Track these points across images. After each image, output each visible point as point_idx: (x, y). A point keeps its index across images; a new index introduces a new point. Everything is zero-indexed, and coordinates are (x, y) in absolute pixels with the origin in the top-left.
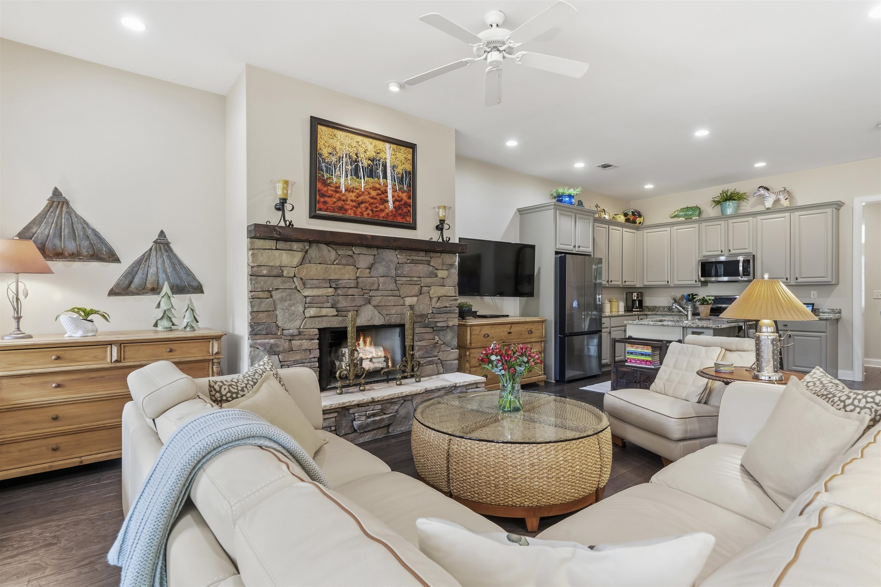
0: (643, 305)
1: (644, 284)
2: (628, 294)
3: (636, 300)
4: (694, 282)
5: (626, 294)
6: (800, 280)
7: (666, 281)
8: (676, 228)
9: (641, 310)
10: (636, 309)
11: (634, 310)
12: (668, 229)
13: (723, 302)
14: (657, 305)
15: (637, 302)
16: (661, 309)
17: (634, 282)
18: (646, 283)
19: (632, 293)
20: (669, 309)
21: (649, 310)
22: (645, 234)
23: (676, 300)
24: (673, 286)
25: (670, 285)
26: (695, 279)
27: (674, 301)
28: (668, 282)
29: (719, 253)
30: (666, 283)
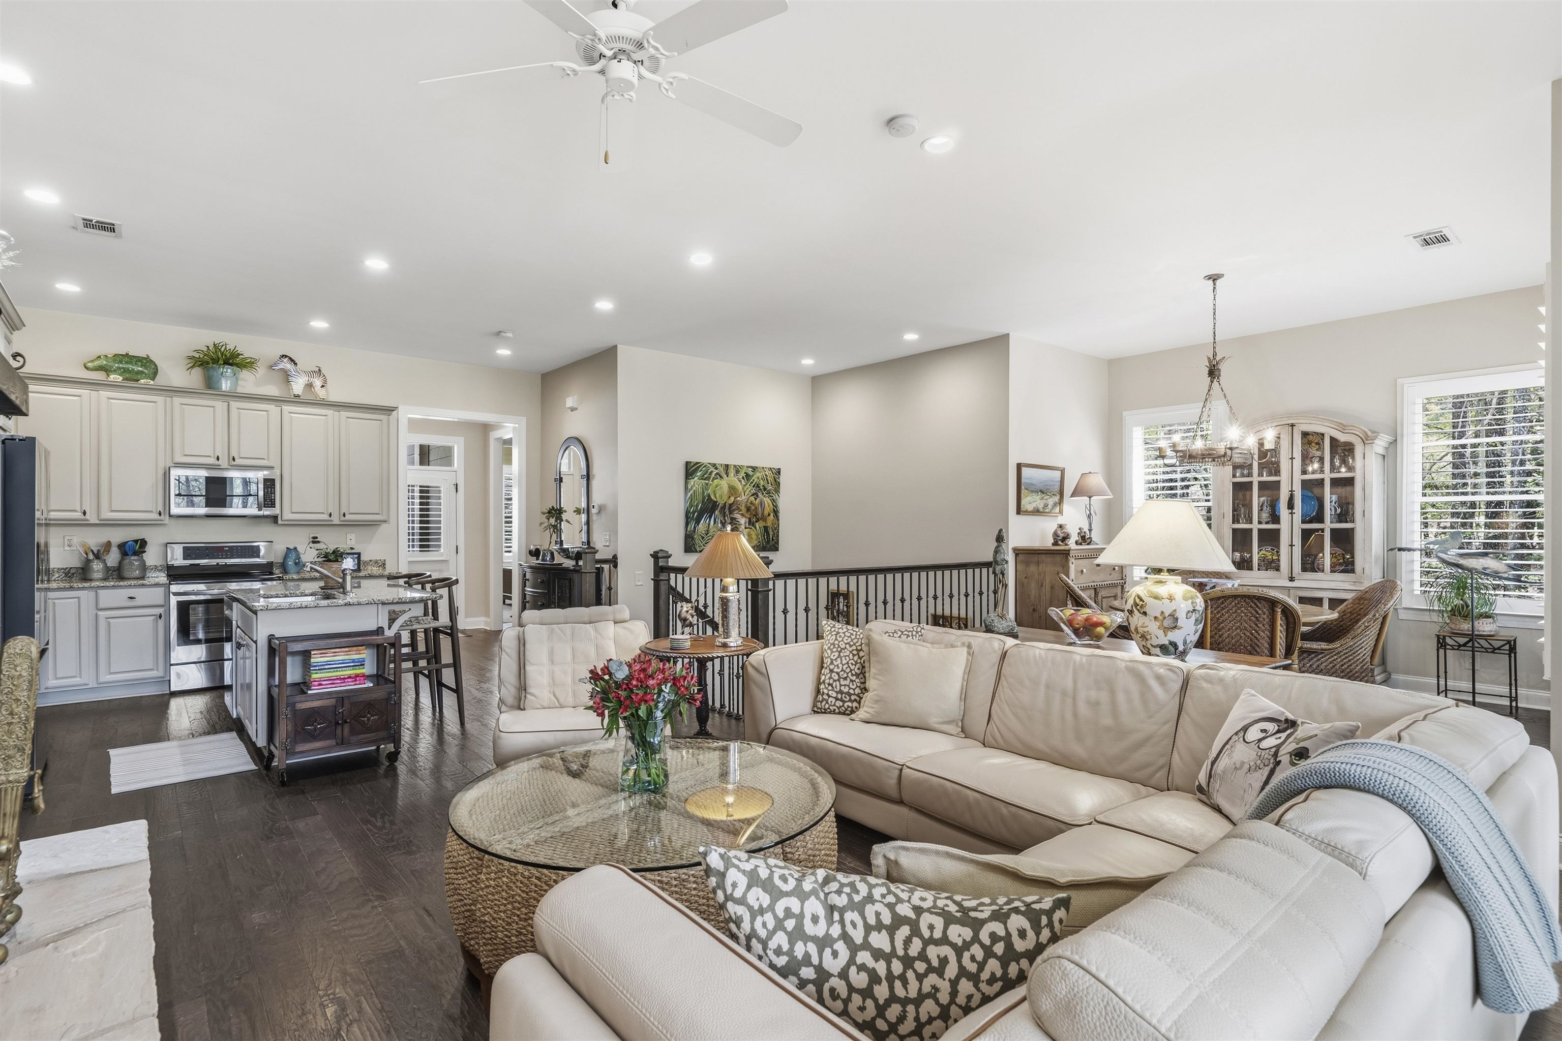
4: (155, 516)
6: (348, 517)
7: (78, 509)
12: (85, 392)
13: (208, 556)
20: (66, 574)
23: (96, 552)
24: (98, 522)
25: (88, 520)
26: (160, 508)
27: (91, 557)
28: (85, 513)
29: (212, 461)
30: (79, 515)
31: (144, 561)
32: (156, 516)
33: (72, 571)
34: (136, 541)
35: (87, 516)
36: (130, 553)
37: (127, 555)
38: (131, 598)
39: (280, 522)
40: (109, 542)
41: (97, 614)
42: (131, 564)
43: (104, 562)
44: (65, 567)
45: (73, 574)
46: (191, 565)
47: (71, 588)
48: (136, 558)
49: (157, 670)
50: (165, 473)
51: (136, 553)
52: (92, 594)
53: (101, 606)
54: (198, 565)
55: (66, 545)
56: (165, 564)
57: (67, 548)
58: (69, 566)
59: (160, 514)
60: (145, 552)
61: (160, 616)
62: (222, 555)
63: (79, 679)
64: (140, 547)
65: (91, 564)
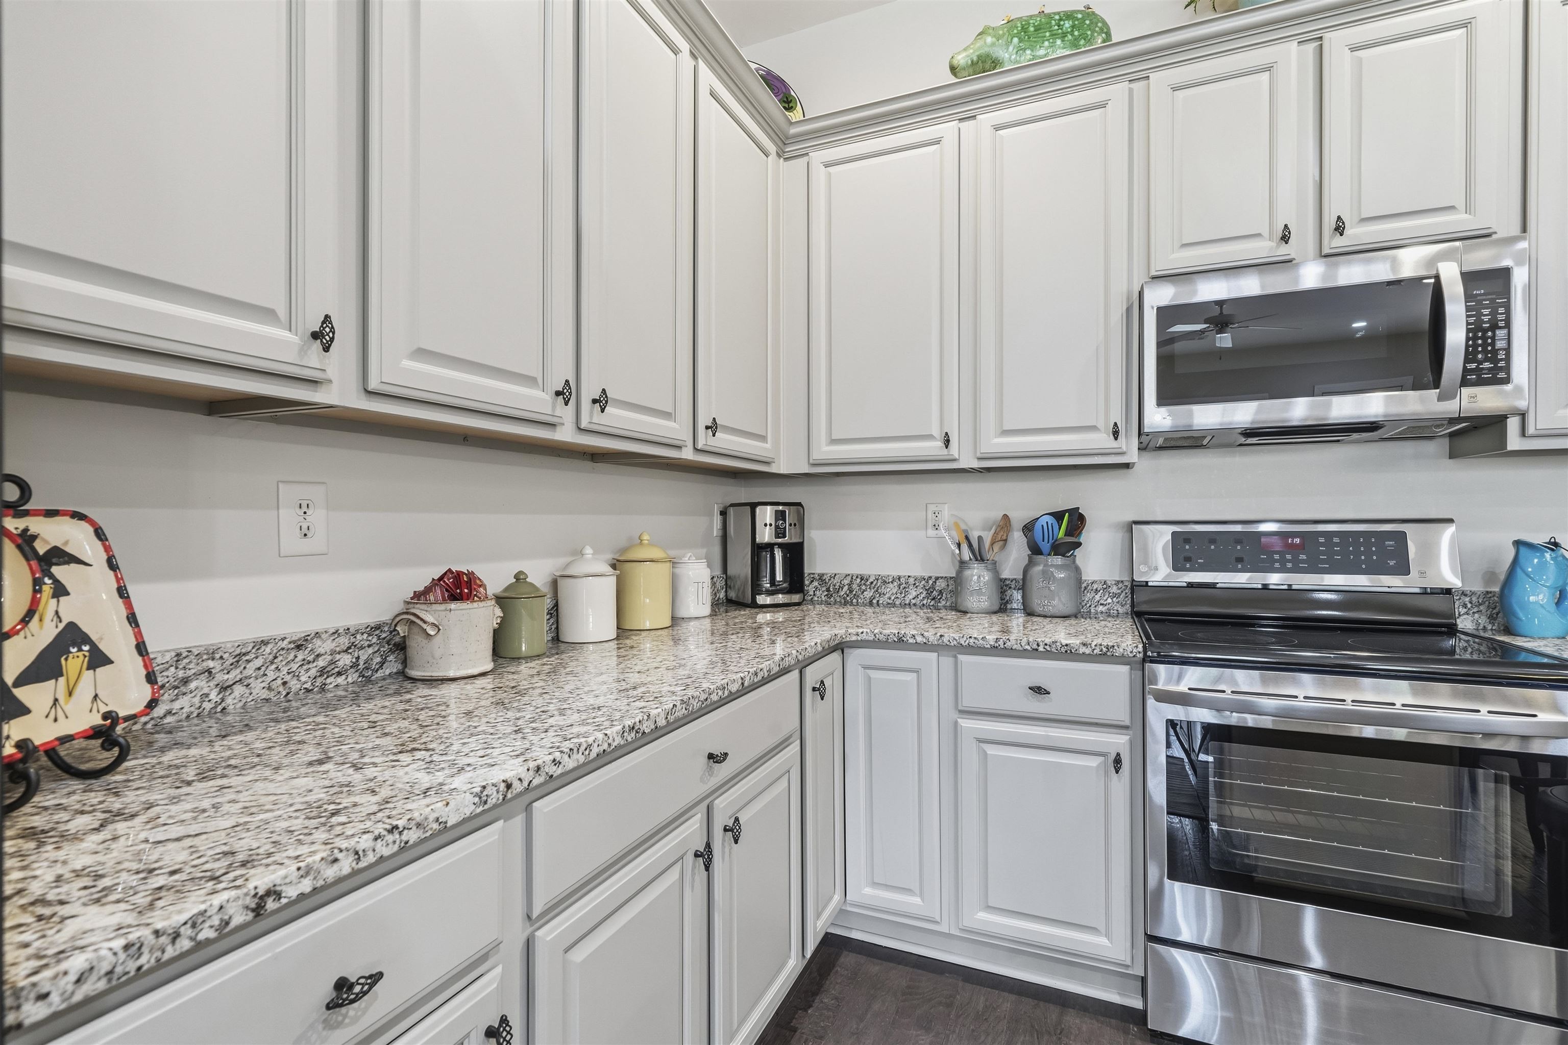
0: (807, 571)
1: (816, 456)
2: (731, 512)
3: (770, 547)
5: (723, 513)
7: (936, 432)
8: (987, 119)
9: (796, 598)
10: (770, 593)
11: (762, 599)
12: (947, 129)
13: (1239, 560)
14: (870, 569)
15: (778, 555)
16: (892, 589)
17: (763, 438)
18: (825, 451)
19: (753, 506)
20: (929, 591)
21: (829, 596)
22: (819, 174)
23: (975, 545)
24: (976, 464)
25: (955, 460)
26: (1117, 416)
27: (967, 554)
28: (947, 442)
29: (1264, 249)
30: (934, 447)
31: (1077, 570)
32: (1108, 442)
33: (941, 585)
34: (1058, 516)
35: (954, 450)
36: (1045, 546)
37: (1041, 553)
38: (1038, 690)
39: (1514, 442)
40: (1006, 517)
41: (956, 723)
42: (1047, 576)
43: (994, 568)
44: (926, 575)
45: (941, 592)
46: (1191, 585)
47: (900, 643)
48: (1058, 560)
49: (1107, 935)
50: (1129, 310)
51: (1059, 549)
52: (947, 661)
53: (967, 702)
54: (1212, 586)
55: (930, 524)
56: (1126, 578)
57: (931, 532)
58: (934, 575)
59: (1116, 434)
60: (1079, 544)
61: (1118, 761)
62: (1283, 562)
63: (917, 900)
64: (1068, 533)
65: (967, 573)
